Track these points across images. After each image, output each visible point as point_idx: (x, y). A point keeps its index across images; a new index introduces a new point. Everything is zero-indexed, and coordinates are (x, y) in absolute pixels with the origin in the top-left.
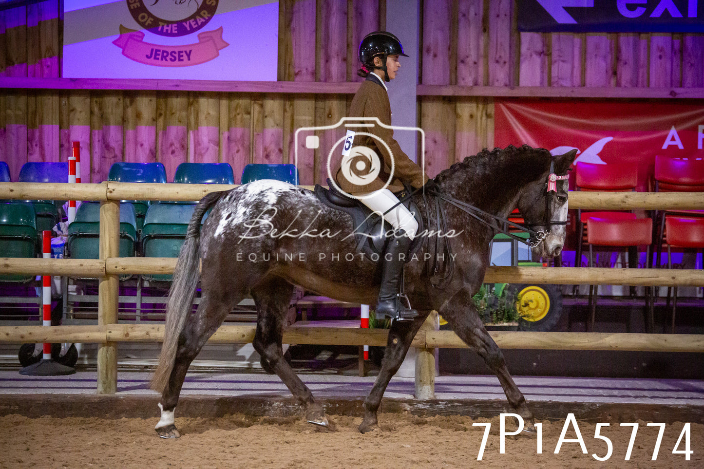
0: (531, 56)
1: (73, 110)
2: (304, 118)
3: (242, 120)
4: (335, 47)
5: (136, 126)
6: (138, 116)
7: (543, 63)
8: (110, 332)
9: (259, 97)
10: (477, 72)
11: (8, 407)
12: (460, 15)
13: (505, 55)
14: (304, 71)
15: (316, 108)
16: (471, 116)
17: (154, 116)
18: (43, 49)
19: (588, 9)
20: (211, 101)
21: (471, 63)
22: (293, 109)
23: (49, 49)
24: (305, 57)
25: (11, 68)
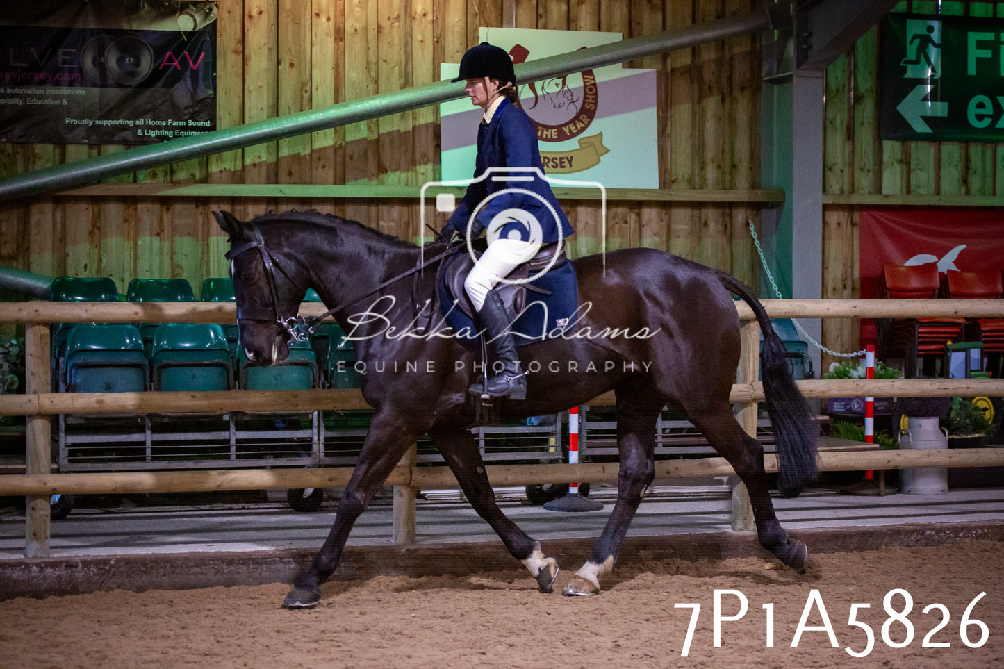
0: (892, 164)
2: (681, 227)
3: (620, 230)
4: (710, 153)
7: (902, 171)
9: (636, 205)
10: (843, 179)
12: (828, 123)
13: (870, 162)
14: (681, 178)
15: (692, 216)
16: (839, 224)
18: (418, 156)
19: (942, 118)
20: (589, 209)
21: (838, 171)
22: (670, 217)
23: (424, 155)
24: (682, 164)
25: (383, 176)
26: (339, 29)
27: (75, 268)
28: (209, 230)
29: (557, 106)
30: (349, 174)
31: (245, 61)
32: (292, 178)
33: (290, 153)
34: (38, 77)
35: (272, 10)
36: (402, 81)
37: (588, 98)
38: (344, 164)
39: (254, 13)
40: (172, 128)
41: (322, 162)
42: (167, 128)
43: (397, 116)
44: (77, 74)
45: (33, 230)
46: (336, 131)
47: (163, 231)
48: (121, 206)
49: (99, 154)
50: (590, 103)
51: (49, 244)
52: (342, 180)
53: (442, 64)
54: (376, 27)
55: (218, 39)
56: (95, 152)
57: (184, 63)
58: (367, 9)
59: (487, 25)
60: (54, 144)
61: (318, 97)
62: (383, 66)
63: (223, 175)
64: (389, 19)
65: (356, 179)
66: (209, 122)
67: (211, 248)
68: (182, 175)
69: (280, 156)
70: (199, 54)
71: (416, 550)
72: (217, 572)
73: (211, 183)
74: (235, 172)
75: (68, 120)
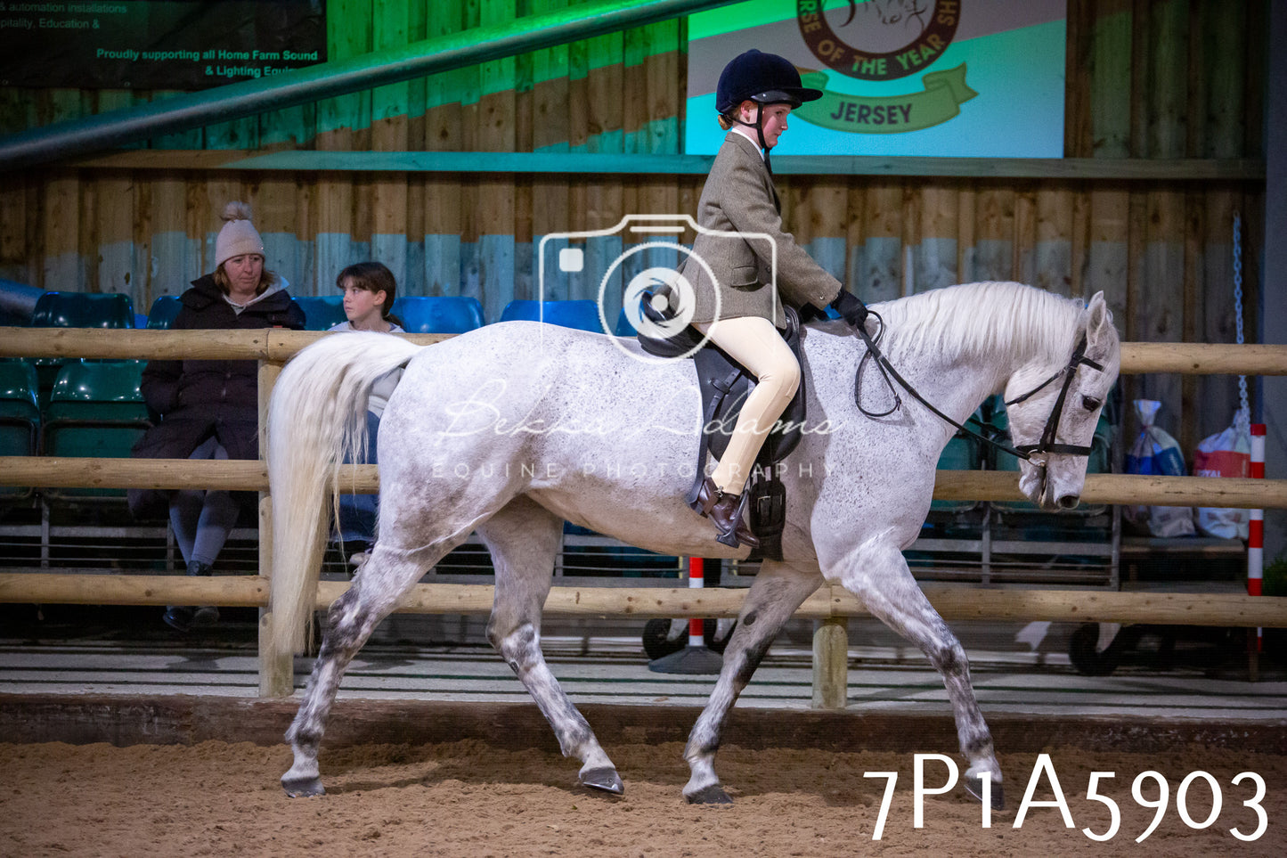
2: (1108, 222)
3: (999, 226)
4: (1166, 95)
5: (811, 237)
6: (815, 219)
8: (838, 600)
9: (1028, 185)
11: (663, 729)
14: (1110, 140)
15: (1131, 205)
17: (843, 219)
18: (652, 106)
20: (945, 193)
22: (1090, 207)
23: (662, 105)
24: (1111, 115)
25: (595, 139)
27: (113, 280)
28: (316, 222)
29: (888, 20)
30: (539, 136)
32: (447, 141)
33: (447, 100)
37: (944, 7)
38: (532, 119)
41: (495, 116)
42: (251, 63)
45: (50, 220)
46: (519, 66)
48: (182, 185)
49: (150, 101)
50: (946, 15)
51: (73, 240)
52: (525, 144)
56: (142, 99)
60: (82, 89)
61: (490, 12)
63: (340, 137)
65: (550, 142)
66: (316, 54)
67: (320, 251)
68: (275, 137)
69: (429, 106)
73: (320, 149)
74: (359, 132)
75: (100, 52)
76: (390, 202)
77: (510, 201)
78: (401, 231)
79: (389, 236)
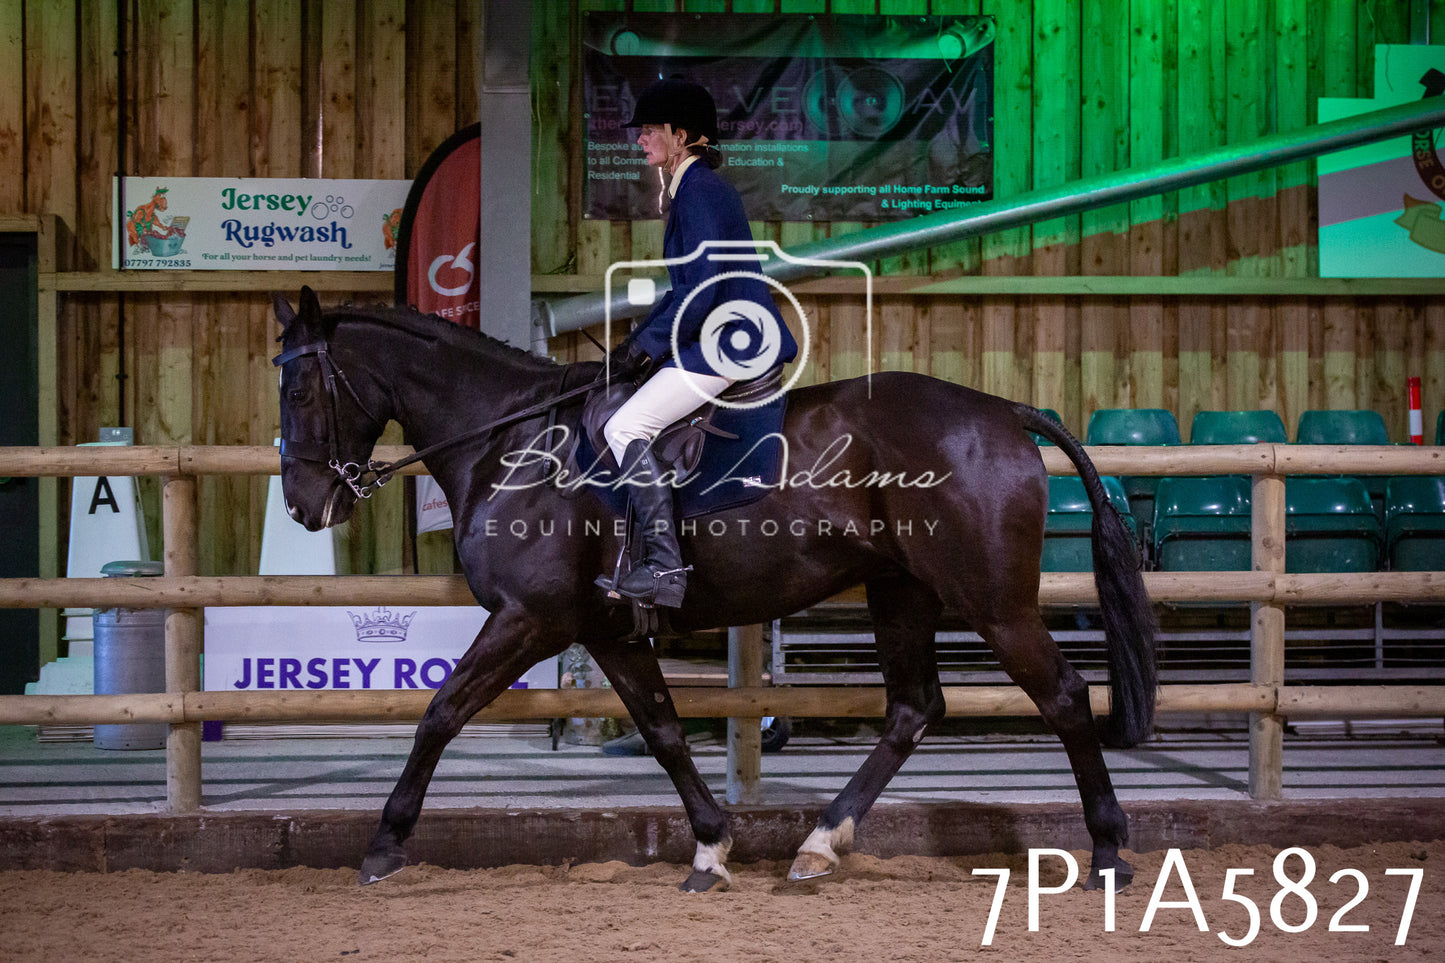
1: (1330, 327)
5: (1425, 351)
6: (1428, 335)
18: (1285, 232)
23: (1294, 233)
25: (1234, 264)
26: (1170, 52)
28: (982, 343)
30: (1184, 261)
31: (1034, 99)
32: (1101, 266)
33: (1100, 230)
34: (745, 127)
35: (1074, 28)
36: (1262, 125)
38: (1177, 247)
39: (1048, 30)
40: (931, 197)
41: (1144, 245)
42: (924, 197)
43: (1254, 176)
44: (797, 122)
46: (1165, 199)
47: (917, 343)
48: (858, 309)
49: (828, 235)
52: (1173, 269)
53: (1321, 101)
54: (1222, 46)
55: (996, 69)
56: (822, 232)
57: (948, 104)
58: (1210, 20)
59: (1387, 41)
60: (766, 221)
61: (1139, 149)
62: (1234, 104)
63: (1003, 263)
64: (1242, 35)
65: (1194, 267)
66: (983, 188)
67: (986, 368)
68: (944, 264)
69: (1084, 236)
70: (969, 91)
71: (1282, 809)
72: (994, 833)
73: (985, 275)
74: (1019, 259)
75: (784, 188)
76: (1051, 323)
77: (1158, 321)
78: (1060, 349)
79: (1048, 354)
